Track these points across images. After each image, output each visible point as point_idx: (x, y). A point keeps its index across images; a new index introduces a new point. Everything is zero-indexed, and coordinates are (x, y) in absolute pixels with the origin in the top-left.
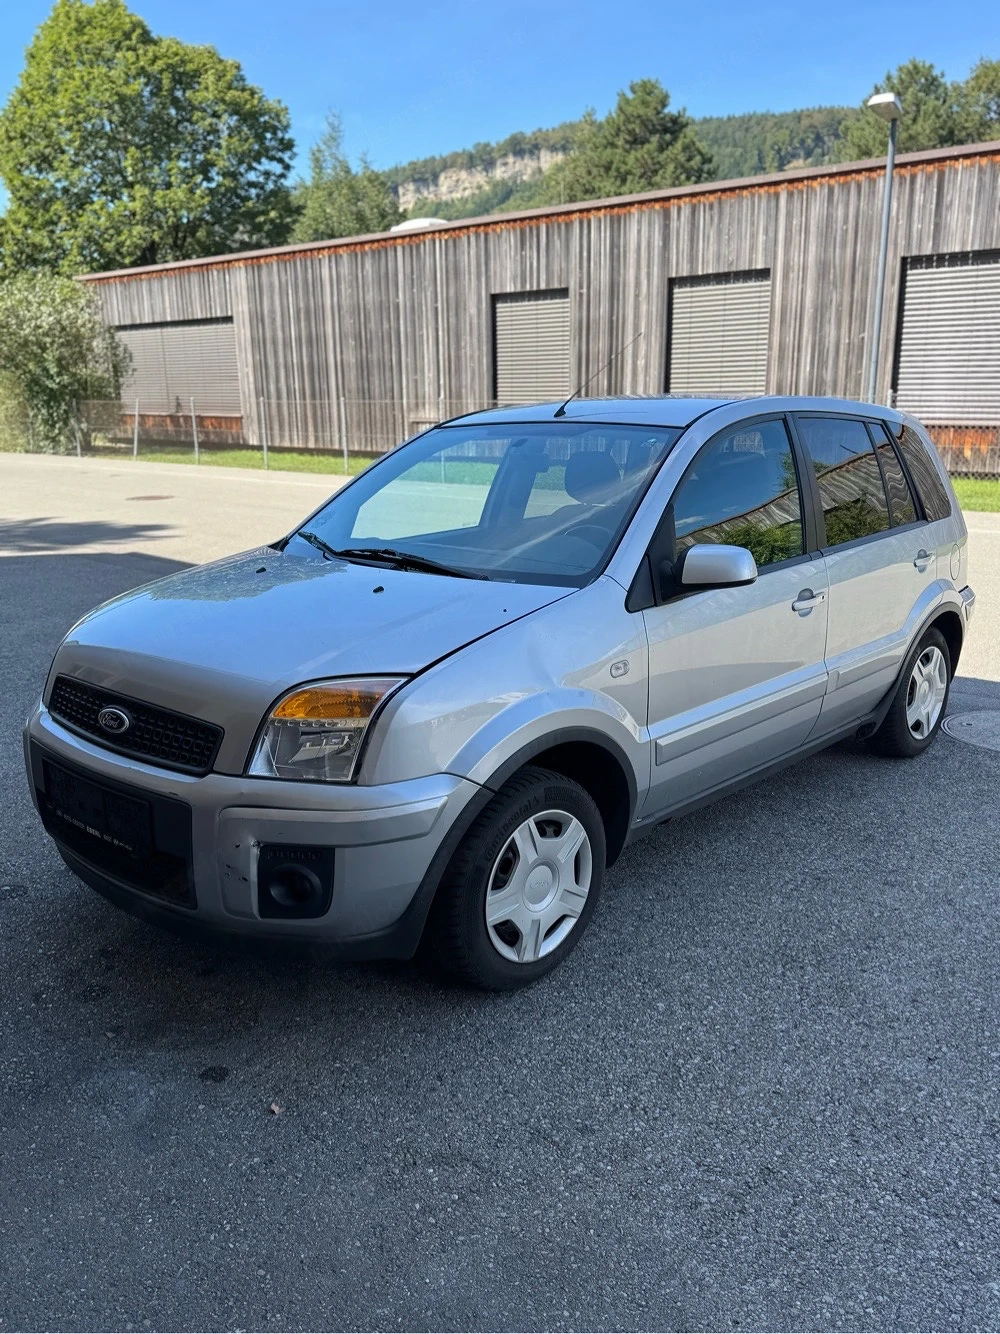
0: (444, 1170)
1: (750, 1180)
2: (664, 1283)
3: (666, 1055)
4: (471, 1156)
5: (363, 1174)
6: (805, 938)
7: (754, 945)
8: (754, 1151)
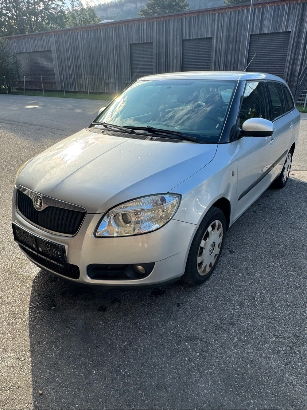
0: (191, 343)
1: (292, 340)
2: (280, 385)
3: (248, 293)
4: (198, 336)
5: (164, 347)
6: (275, 248)
7: (261, 251)
8: (289, 328)
